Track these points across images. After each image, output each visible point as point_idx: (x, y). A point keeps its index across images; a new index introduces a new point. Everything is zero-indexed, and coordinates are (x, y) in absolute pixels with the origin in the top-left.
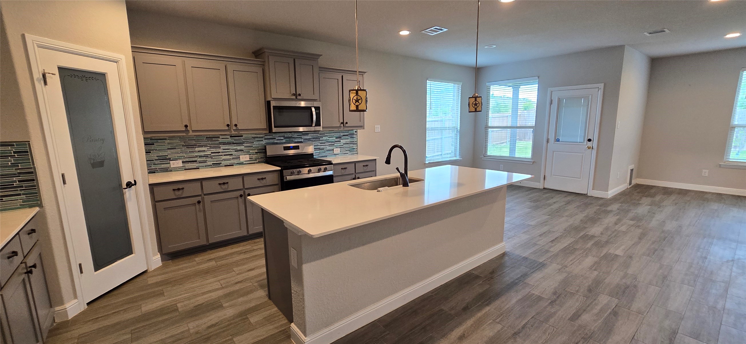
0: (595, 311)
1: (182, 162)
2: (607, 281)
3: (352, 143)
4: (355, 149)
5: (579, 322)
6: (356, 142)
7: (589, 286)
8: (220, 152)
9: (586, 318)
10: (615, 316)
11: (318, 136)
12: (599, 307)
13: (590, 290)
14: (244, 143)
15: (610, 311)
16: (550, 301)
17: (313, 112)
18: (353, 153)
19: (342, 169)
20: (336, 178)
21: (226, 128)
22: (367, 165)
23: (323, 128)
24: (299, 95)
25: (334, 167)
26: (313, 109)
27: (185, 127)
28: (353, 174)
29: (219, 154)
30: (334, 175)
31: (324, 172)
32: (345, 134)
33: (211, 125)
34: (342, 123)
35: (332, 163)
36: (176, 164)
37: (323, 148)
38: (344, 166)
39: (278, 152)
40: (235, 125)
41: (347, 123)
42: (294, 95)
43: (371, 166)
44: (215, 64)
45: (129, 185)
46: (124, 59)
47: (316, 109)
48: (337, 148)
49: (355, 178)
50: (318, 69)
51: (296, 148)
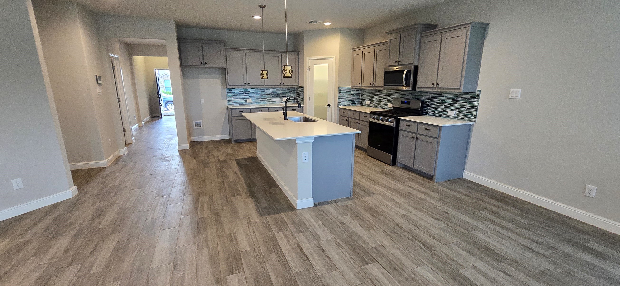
0: (205, 205)
1: (370, 103)
2: (215, 228)
3: (470, 108)
4: (473, 115)
5: (208, 196)
6: (475, 108)
7: (220, 217)
8: (381, 100)
9: (207, 199)
10: (196, 208)
11: (435, 96)
12: (205, 207)
13: (217, 214)
14: (391, 96)
15: (199, 209)
16: (228, 197)
17: (404, 75)
18: (470, 119)
19: (407, 125)
20: (401, 133)
21: (371, 85)
22: (430, 130)
23: (419, 88)
24: (399, 61)
25: (398, 121)
26: (405, 72)
27: (359, 84)
28: (416, 133)
29: (381, 101)
30: (400, 128)
31: (389, 122)
32: (464, 96)
33: (367, 83)
34: (433, 84)
35: (396, 118)
36: (368, 103)
37: (438, 108)
38: (409, 124)
39: (398, 105)
40: (373, 84)
41: (438, 84)
42: (396, 62)
43: (434, 132)
44: (372, 49)
45: (329, 105)
46: (335, 57)
47: (409, 71)
48: (452, 110)
49: (415, 137)
50: (419, 36)
51: (409, 103)
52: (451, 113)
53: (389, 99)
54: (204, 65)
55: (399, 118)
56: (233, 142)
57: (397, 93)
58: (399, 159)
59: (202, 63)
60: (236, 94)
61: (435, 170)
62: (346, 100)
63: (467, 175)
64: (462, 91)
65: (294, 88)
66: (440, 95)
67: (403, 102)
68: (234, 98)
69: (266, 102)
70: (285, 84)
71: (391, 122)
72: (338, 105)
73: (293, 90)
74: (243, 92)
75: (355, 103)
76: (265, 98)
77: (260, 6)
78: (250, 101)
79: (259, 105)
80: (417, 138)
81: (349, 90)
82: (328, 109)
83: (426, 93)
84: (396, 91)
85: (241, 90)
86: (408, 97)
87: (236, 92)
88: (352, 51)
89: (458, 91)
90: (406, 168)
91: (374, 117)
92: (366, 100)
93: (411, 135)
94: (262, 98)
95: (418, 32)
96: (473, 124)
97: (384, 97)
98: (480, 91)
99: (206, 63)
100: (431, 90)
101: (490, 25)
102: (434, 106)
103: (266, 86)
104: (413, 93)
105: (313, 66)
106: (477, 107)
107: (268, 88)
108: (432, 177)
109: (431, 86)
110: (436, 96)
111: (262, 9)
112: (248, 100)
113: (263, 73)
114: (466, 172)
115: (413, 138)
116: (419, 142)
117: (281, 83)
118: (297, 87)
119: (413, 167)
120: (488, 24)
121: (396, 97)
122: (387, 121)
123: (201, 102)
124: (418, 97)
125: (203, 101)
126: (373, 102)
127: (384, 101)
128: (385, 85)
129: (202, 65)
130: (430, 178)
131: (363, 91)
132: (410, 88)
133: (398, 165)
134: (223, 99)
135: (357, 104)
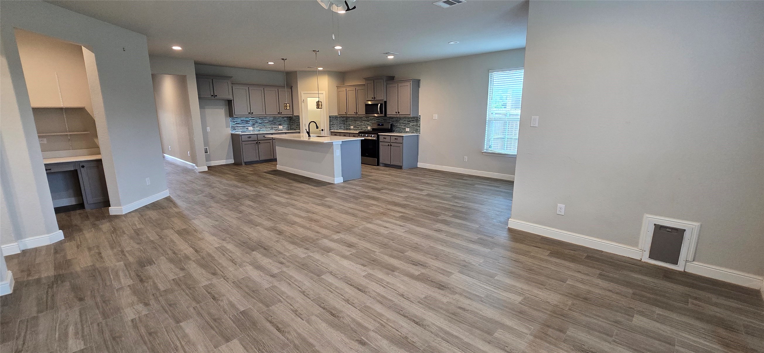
3: (416, 125)
4: (418, 130)
17: (379, 107)
18: (417, 132)
19: (384, 138)
20: (381, 143)
21: (355, 114)
22: (397, 139)
23: (388, 115)
24: (374, 98)
25: (378, 136)
26: (379, 105)
27: (345, 113)
28: (390, 142)
29: (363, 125)
30: (380, 141)
31: (373, 137)
32: (413, 119)
33: (351, 112)
34: (396, 112)
35: (377, 134)
36: (352, 127)
37: (400, 127)
38: (385, 137)
39: (375, 127)
40: (357, 113)
41: (399, 112)
42: (372, 98)
43: (400, 139)
44: (353, 88)
45: (322, 130)
46: (325, 93)
47: (381, 105)
48: (408, 128)
49: (390, 145)
50: (385, 83)
51: (382, 125)
52: (408, 130)
53: (368, 123)
54: (214, 97)
55: (379, 134)
56: (243, 164)
57: (374, 119)
58: (381, 161)
59: (212, 96)
60: (239, 123)
61: (402, 163)
62: (335, 125)
63: (420, 165)
64: (411, 116)
65: (288, 117)
66: (400, 118)
67: (379, 125)
68: (237, 127)
69: (265, 130)
70: (282, 114)
71: (374, 137)
72: (330, 130)
73: (286, 118)
74: (244, 120)
75: (342, 128)
76: (264, 125)
77: (283, 59)
78: (251, 129)
79: (259, 132)
80: (391, 145)
81: (336, 117)
82: (322, 133)
83: (393, 118)
84: (373, 118)
85: (243, 119)
86: (381, 121)
87: (239, 121)
88: (337, 88)
89: (409, 116)
90: (386, 165)
91: (362, 135)
92: (350, 125)
93: (387, 144)
94: (261, 126)
95: (384, 81)
96: (419, 135)
97: (365, 122)
98: (420, 116)
99: (216, 96)
100: (396, 116)
101: (421, 80)
102: (398, 126)
103: (266, 115)
104: (385, 118)
105: (307, 99)
106: (420, 125)
107: (266, 117)
108: (401, 167)
109: (395, 114)
110: (398, 119)
111: (284, 61)
112: (249, 128)
113: (286, 105)
114: (419, 163)
115: (389, 145)
116: (392, 147)
117: (279, 113)
118: (291, 116)
119: (390, 163)
120: (420, 80)
121: (373, 122)
122: (371, 137)
123: (207, 130)
124: (388, 121)
125: (209, 129)
126: (356, 126)
127: (365, 125)
128: (366, 114)
129: (213, 97)
130: (400, 167)
131: (347, 118)
132: (383, 115)
133: (381, 165)
134: (227, 127)
135: (343, 129)
